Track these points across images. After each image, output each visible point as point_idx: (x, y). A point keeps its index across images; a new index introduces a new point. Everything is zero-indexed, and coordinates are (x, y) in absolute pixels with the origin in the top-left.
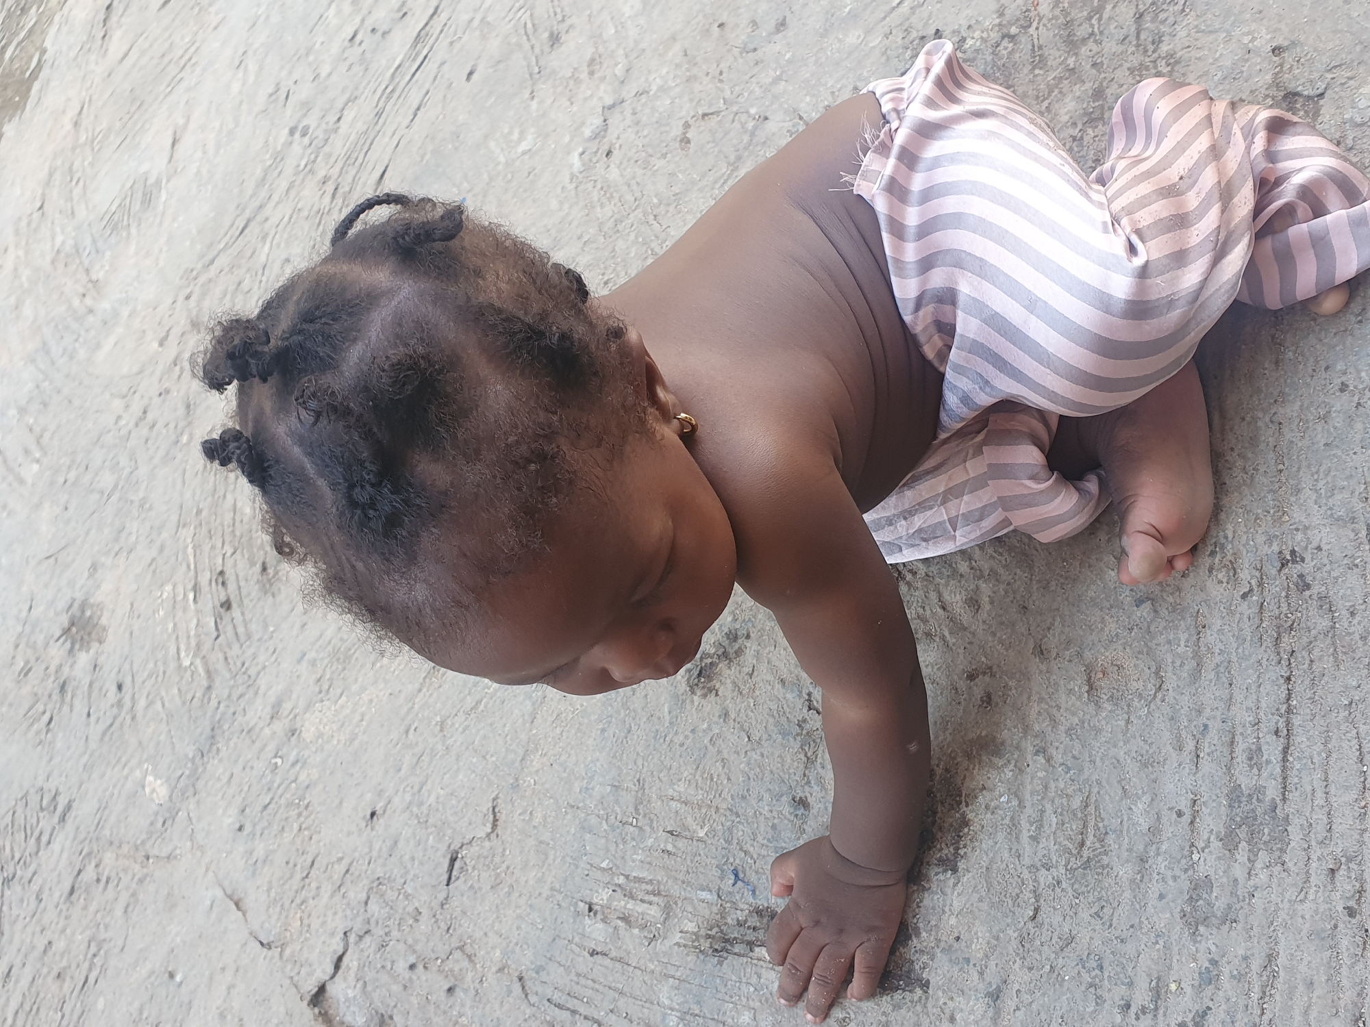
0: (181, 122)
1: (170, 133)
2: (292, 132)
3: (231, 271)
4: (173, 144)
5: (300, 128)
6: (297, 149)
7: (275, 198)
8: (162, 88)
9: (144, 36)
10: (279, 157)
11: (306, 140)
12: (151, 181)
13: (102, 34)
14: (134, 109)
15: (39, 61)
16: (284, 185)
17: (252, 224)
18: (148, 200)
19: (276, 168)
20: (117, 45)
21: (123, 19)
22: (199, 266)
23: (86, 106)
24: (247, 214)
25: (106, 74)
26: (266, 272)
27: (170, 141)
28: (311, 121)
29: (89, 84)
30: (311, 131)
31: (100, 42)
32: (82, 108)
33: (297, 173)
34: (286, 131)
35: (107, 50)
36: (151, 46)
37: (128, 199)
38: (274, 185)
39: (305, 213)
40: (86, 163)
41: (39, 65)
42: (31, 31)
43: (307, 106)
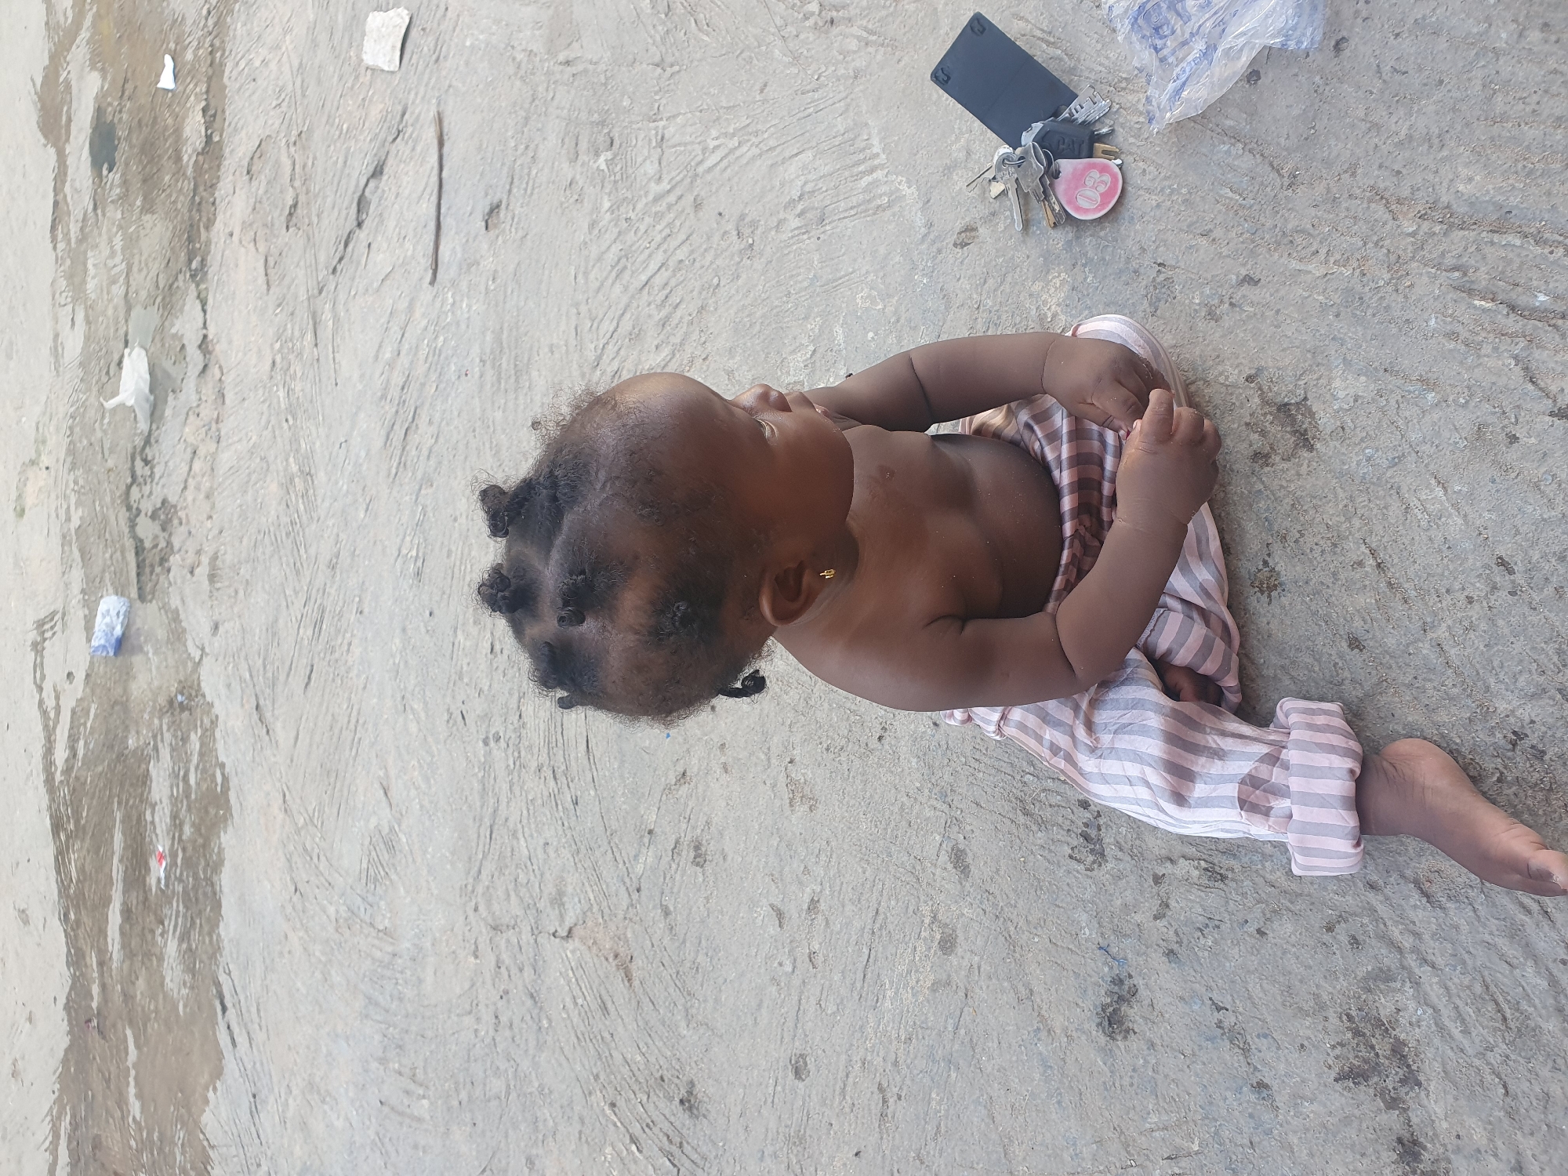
0: (381, 773)
1: (377, 785)
2: (486, 742)
3: (502, 873)
4: (386, 793)
5: (491, 737)
6: (498, 753)
7: (504, 800)
8: (347, 752)
9: (303, 719)
10: (487, 766)
11: (503, 744)
12: (385, 831)
13: (265, 730)
14: (332, 780)
15: (223, 775)
16: (505, 787)
17: (496, 827)
18: (390, 846)
19: (489, 776)
20: (283, 734)
21: (276, 712)
22: (471, 880)
23: (287, 794)
24: (487, 822)
25: (289, 761)
26: (534, 861)
27: (382, 792)
28: (497, 727)
29: (278, 775)
30: (501, 734)
31: (267, 738)
32: (284, 796)
33: (510, 773)
34: (481, 744)
35: (277, 742)
36: (315, 725)
37: (373, 853)
38: (497, 790)
39: (540, 801)
40: (317, 839)
41: (225, 779)
42: (201, 754)
43: (486, 717)
